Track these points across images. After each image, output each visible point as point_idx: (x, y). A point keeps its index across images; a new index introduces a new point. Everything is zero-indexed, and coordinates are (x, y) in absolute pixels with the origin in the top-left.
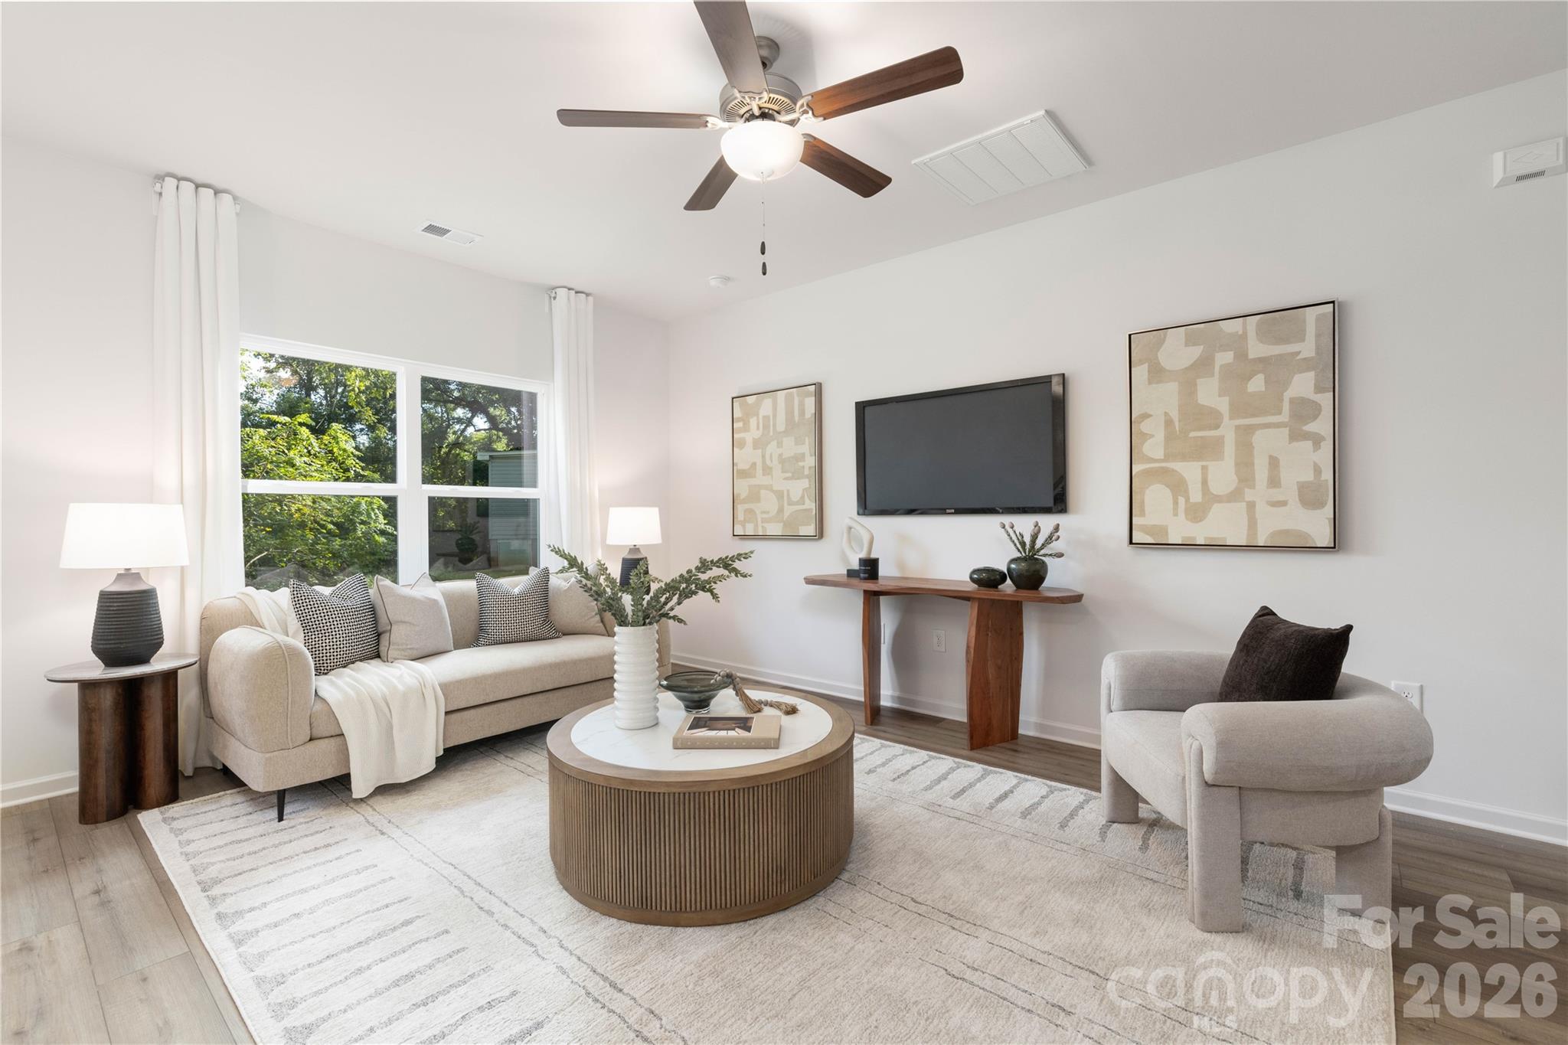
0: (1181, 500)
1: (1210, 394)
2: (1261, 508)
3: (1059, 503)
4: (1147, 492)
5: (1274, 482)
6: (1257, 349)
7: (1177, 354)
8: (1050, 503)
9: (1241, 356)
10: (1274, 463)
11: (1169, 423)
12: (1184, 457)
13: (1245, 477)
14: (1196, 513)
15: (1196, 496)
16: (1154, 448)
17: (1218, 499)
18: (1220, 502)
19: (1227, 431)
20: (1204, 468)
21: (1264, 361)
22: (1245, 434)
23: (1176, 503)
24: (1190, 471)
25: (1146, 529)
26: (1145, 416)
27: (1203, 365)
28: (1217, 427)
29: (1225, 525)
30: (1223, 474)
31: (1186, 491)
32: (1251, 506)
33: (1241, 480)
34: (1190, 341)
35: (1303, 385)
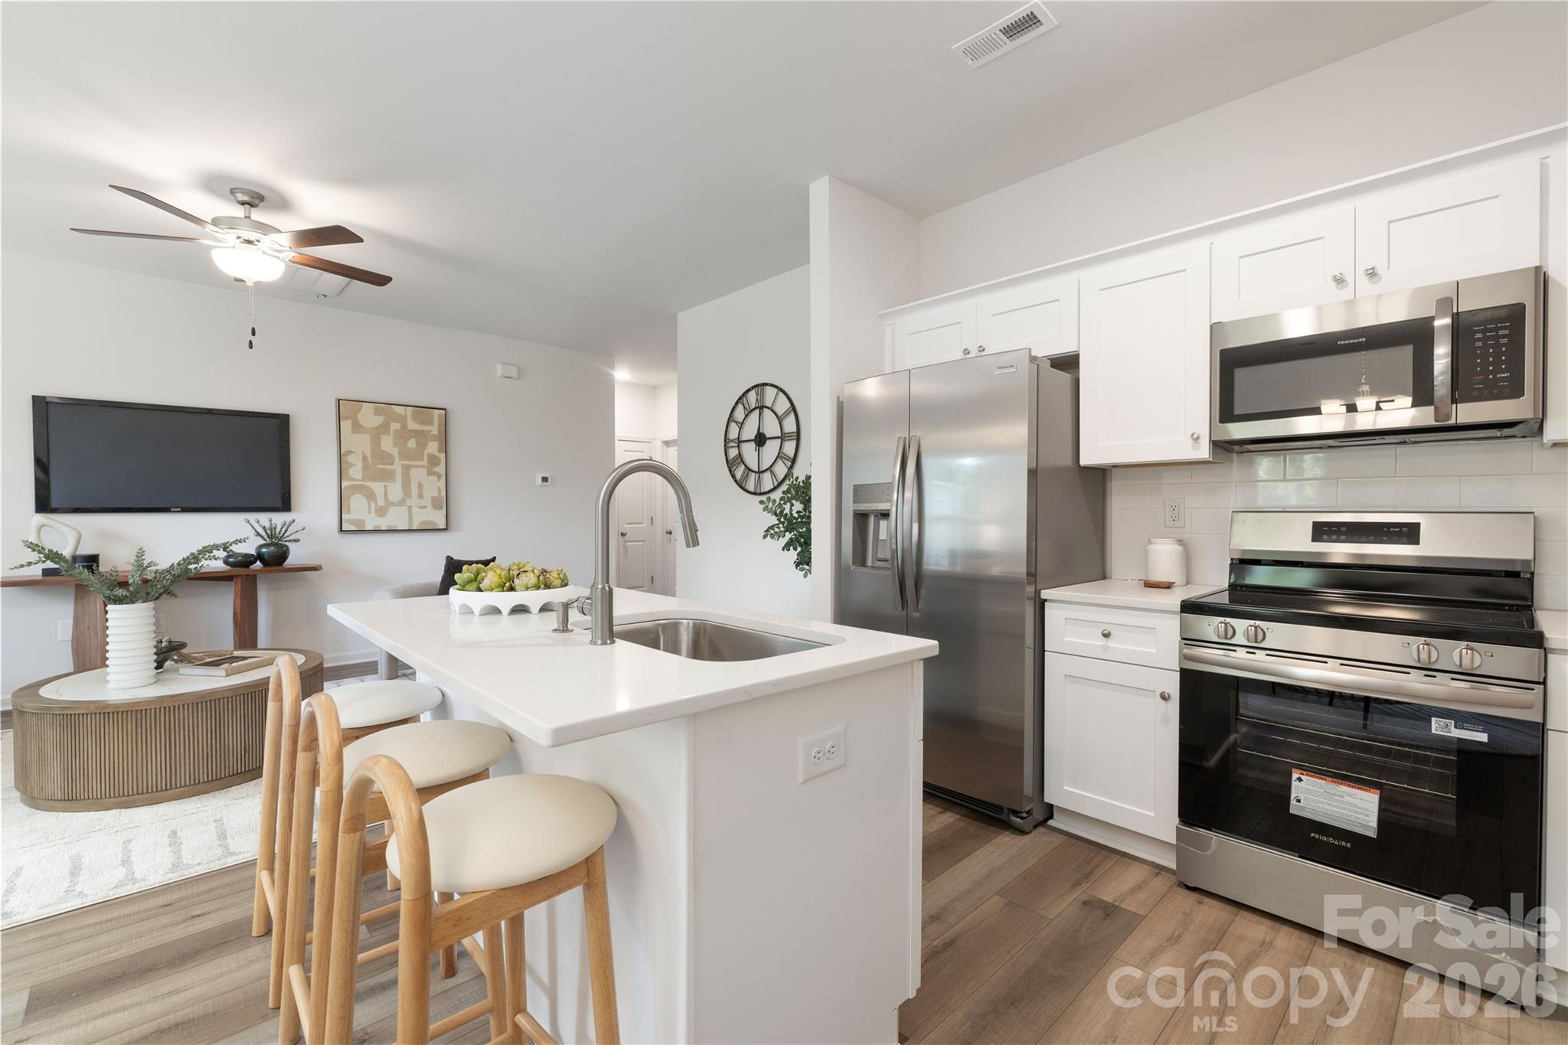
0: (373, 504)
1: (387, 444)
2: (415, 510)
3: (285, 505)
4: (352, 499)
5: (421, 496)
6: (412, 425)
7: (368, 417)
8: (279, 504)
9: (404, 426)
10: (420, 486)
11: (365, 458)
12: (374, 479)
13: (407, 493)
14: (381, 512)
15: (381, 502)
16: (356, 472)
17: (393, 504)
18: (394, 506)
19: (398, 467)
20: (385, 486)
21: (416, 432)
22: (407, 469)
23: (370, 506)
24: (377, 487)
25: (350, 522)
26: (350, 452)
27: (384, 428)
28: (392, 464)
29: (396, 518)
30: (395, 490)
31: (375, 498)
32: (410, 508)
33: (405, 494)
34: (377, 412)
35: (433, 447)
